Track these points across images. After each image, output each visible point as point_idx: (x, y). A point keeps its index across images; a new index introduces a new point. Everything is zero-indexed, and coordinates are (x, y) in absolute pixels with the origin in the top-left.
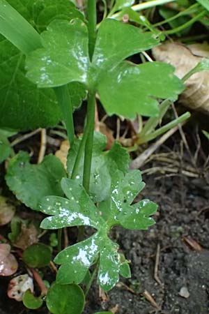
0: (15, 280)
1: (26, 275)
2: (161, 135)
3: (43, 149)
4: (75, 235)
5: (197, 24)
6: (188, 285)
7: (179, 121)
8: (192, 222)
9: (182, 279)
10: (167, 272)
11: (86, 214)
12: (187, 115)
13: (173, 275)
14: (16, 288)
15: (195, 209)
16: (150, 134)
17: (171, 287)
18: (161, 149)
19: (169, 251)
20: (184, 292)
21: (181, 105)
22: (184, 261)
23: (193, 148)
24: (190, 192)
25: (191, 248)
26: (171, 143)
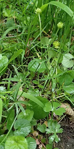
0: (40, 145)
1: (41, 145)
2: (61, 119)
3: (41, 123)
4: (51, 134)
5: (66, 100)
6: (69, 144)
7: (64, 116)
8: (68, 134)
9: (67, 143)
10: (65, 143)
11: (53, 131)
12: (66, 115)
13: (66, 143)
14: (40, 147)
15: (68, 131)
16: (59, 119)
17: (66, 145)
18: (61, 121)
19: (65, 139)
20: (68, 146)
21: (64, 114)
22: (67, 140)
23: (67, 121)
24: (67, 128)
25: (68, 138)
26: (63, 120)
